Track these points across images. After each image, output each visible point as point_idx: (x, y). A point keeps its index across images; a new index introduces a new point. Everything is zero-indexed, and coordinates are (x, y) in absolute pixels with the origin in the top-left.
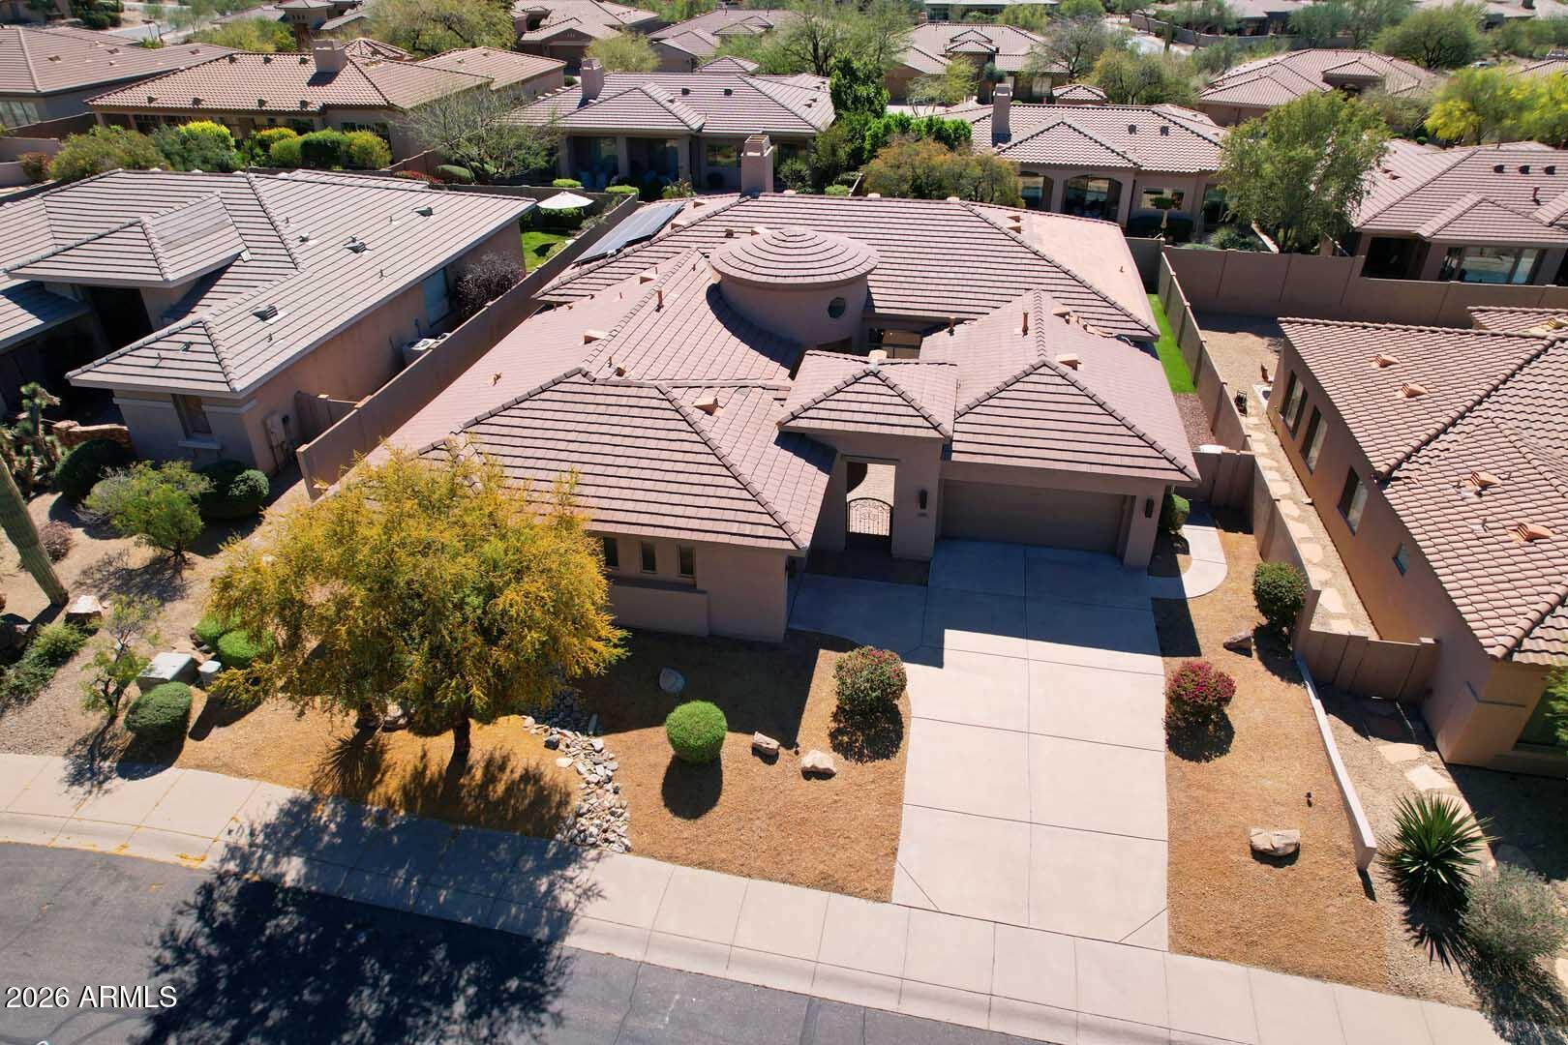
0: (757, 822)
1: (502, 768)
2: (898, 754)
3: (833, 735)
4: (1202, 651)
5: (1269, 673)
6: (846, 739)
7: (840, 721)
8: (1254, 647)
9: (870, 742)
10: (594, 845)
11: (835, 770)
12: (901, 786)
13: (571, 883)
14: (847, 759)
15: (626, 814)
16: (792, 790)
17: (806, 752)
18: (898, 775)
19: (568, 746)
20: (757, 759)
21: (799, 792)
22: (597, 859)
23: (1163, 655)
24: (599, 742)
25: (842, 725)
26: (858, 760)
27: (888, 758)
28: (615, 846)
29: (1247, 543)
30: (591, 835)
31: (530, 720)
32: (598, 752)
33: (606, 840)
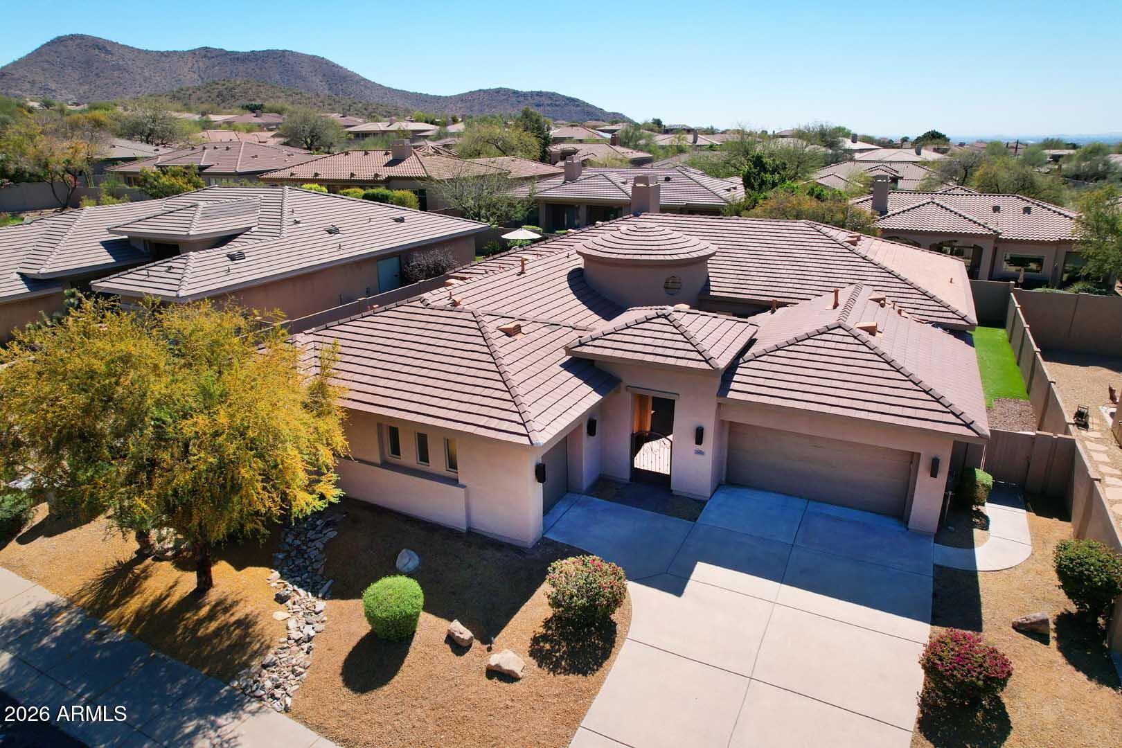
0: (419, 710)
1: (226, 610)
2: (597, 673)
3: (536, 640)
4: (984, 626)
5: (1070, 667)
6: (548, 646)
7: (550, 628)
8: (1053, 634)
9: (571, 654)
10: (260, 698)
11: (520, 675)
12: (586, 707)
13: (216, 731)
14: (540, 666)
15: (304, 675)
16: (468, 686)
17: (499, 651)
18: (588, 696)
19: (294, 604)
20: (448, 646)
21: (474, 689)
22: (253, 713)
23: (932, 624)
24: (321, 605)
25: (550, 632)
26: (551, 670)
27: (585, 674)
28: (277, 704)
29: (1060, 530)
30: (263, 688)
31: (276, 574)
32: (316, 613)
33: (273, 696)
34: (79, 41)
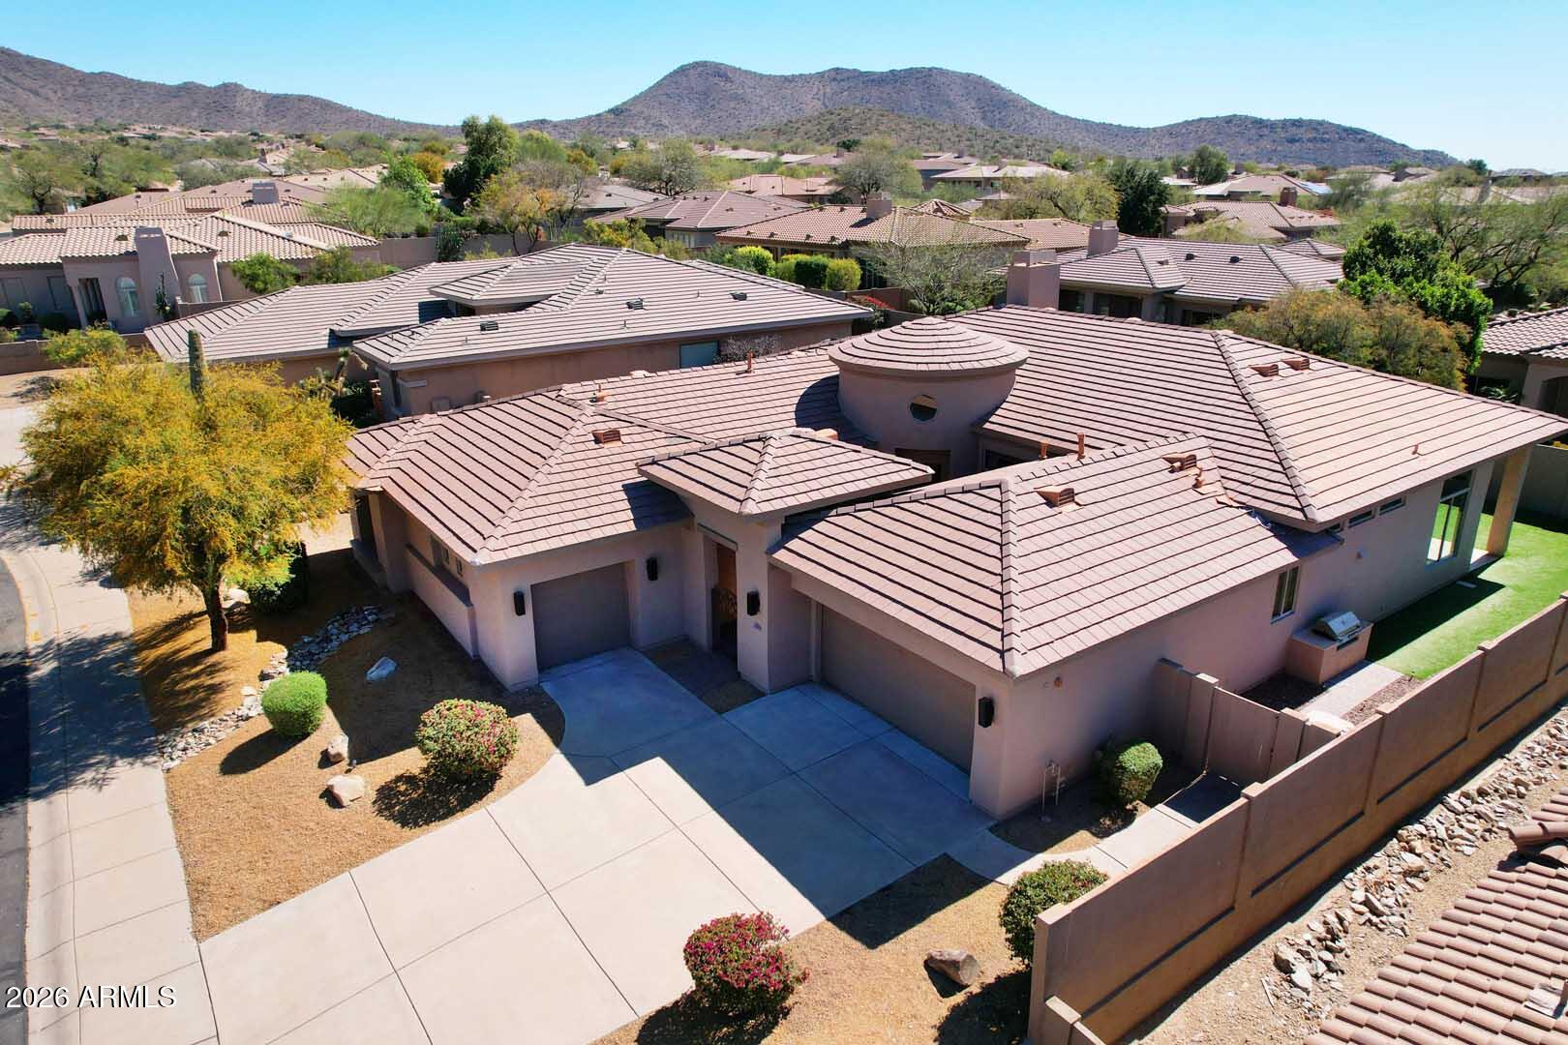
0: (245, 804)
2: (417, 829)
3: (399, 778)
4: (886, 945)
5: (932, 1032)
6: (403, 788)
7: (427, 772)
8: (974, 989)
9: (415, 803)
10: (163, 754)
11: (346, 803)
12: (369, 858)
14: (374, 803)
15: (210, 747)
17: (354, 774)
18: (385, 846)
21: (299, 801)
23: (833, 918)
25: (422, 776)
26: (379, 810)
27: (405, 826)
28: (168, 763)
30: (174, 747)
31: (285, 654)
33: (171, 756)
34: (701, 69)
